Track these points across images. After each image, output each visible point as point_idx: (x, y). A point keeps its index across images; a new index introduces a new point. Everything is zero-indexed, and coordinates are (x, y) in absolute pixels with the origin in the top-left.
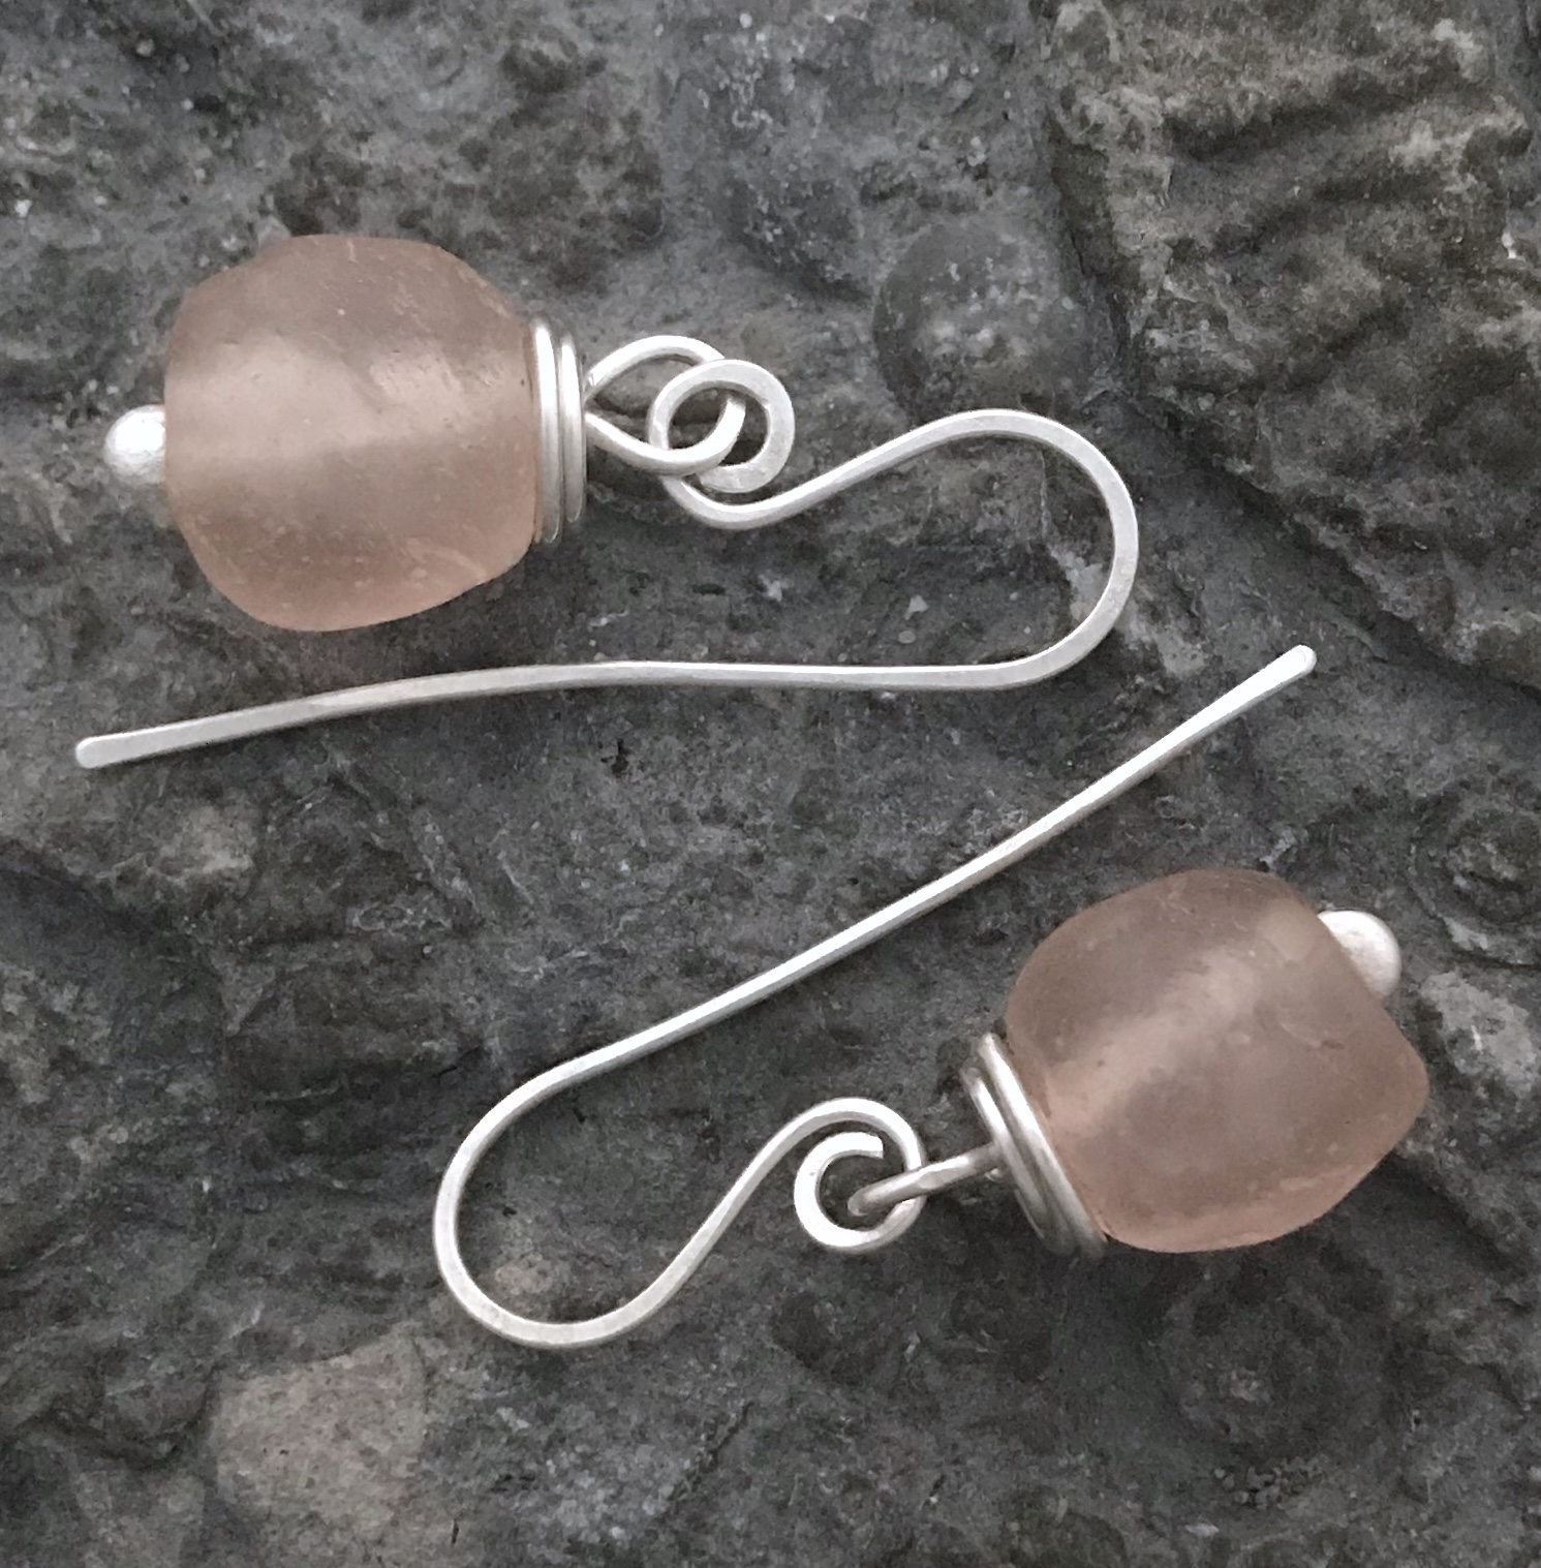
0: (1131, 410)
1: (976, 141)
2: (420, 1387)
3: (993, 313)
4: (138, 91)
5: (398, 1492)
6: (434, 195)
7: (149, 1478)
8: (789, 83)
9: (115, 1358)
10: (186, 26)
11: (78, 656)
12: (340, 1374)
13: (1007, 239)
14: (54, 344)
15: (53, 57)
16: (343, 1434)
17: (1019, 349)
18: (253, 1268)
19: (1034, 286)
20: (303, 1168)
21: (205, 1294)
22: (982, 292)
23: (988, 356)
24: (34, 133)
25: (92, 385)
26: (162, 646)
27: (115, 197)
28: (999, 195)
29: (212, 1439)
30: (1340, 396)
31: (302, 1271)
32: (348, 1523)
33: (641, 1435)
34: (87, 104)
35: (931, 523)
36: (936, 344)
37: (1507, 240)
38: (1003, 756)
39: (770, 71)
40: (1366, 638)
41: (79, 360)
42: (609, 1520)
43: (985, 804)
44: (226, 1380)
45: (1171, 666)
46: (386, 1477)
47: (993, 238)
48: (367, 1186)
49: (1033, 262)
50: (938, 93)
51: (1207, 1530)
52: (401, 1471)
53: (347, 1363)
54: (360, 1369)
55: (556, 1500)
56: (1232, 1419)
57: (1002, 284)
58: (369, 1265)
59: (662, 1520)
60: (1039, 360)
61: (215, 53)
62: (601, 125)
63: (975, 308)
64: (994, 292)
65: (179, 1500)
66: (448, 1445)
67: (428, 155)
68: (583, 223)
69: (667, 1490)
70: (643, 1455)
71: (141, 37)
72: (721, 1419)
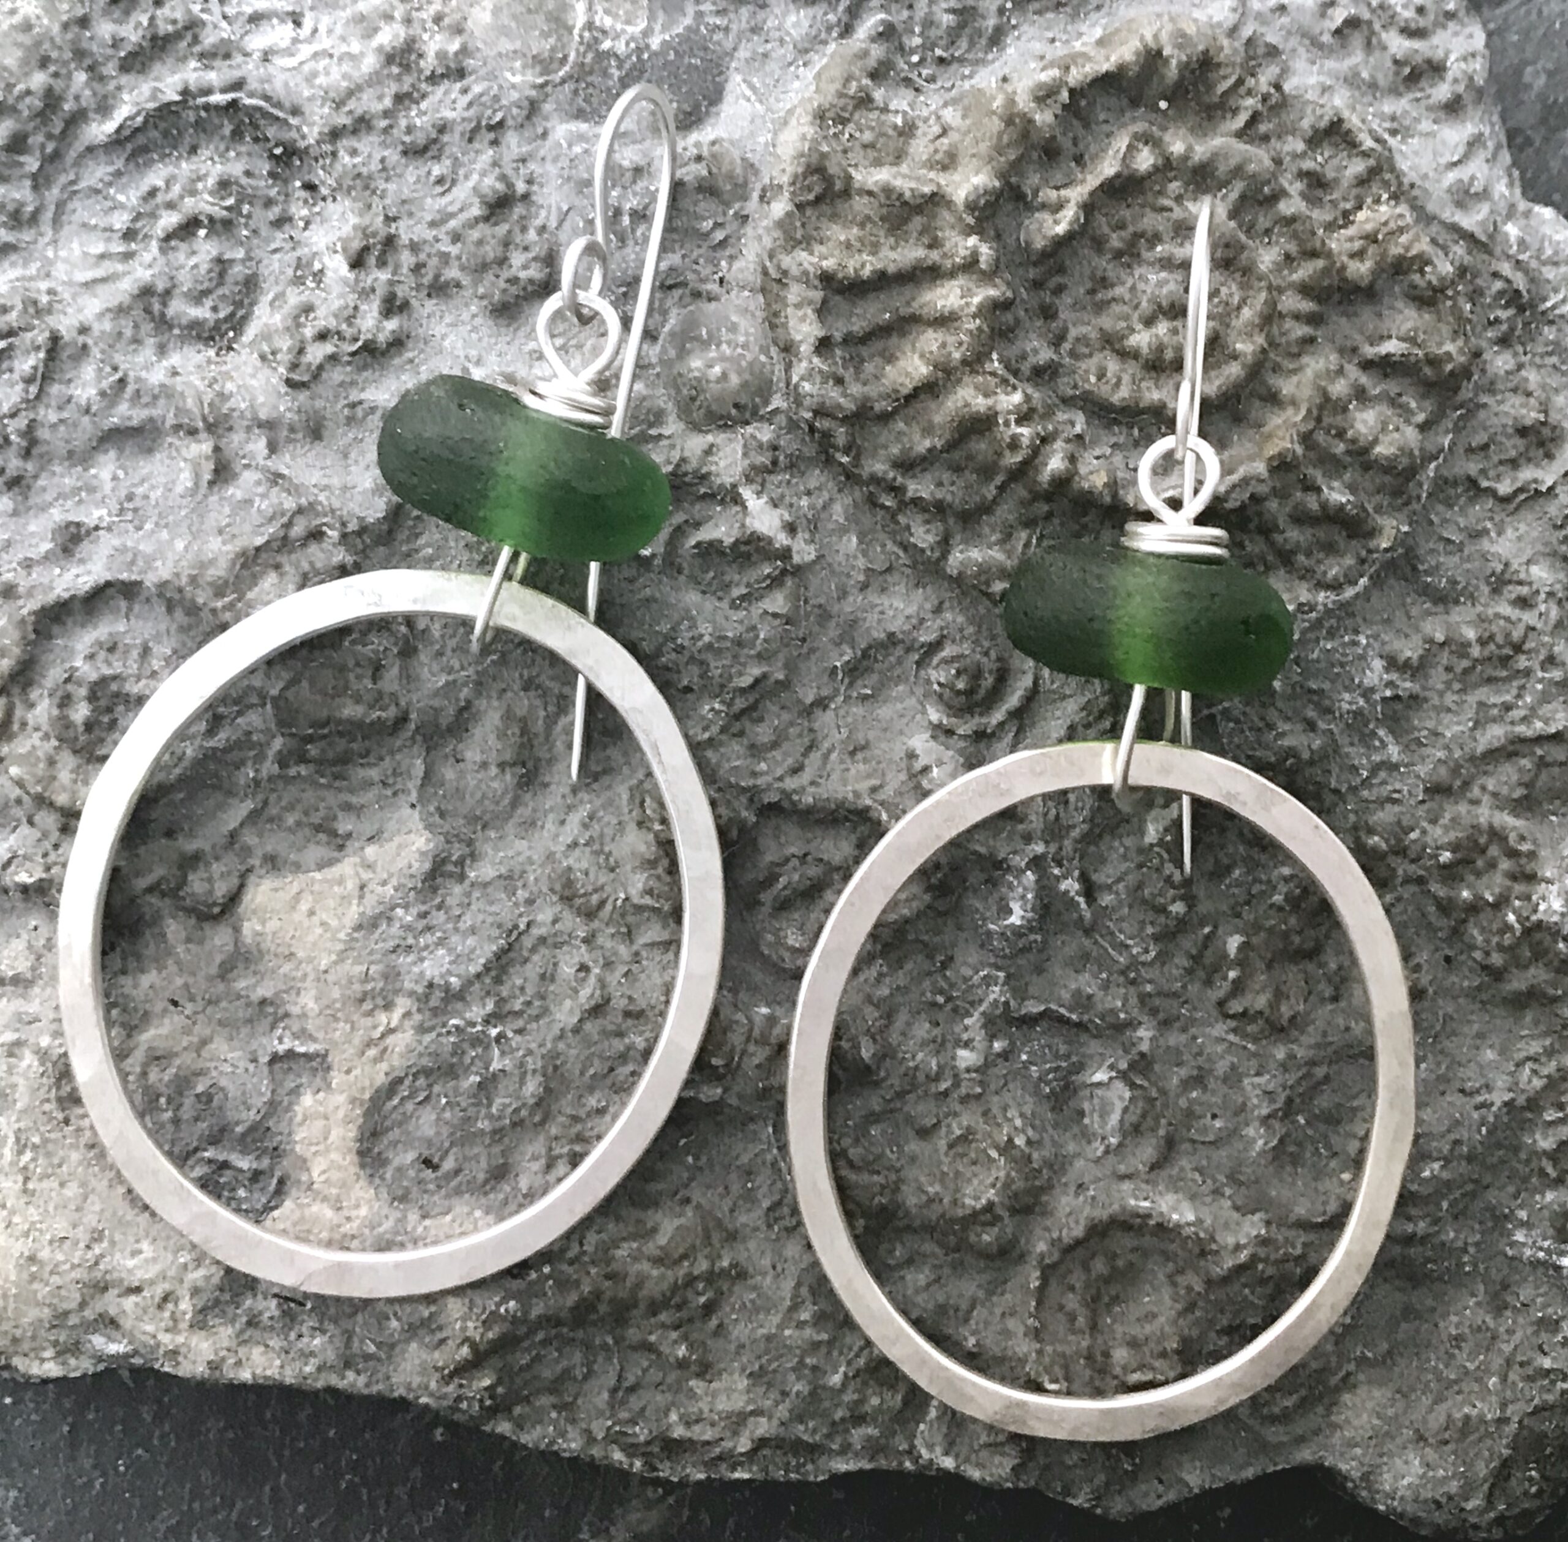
0: (790, 419)
1: (723, 263)
2: (356, 893)
3: (723, 359)
4: (272, 175)
5: (340, 947)
6: (429, 255)
7: (206, 926)
8: (626, 220)
9: (194, 860)
10: (302, 144)
11: (211, 483)
12: (313, 880)
13: (734, 319)
14: (215, 309)
15: (227, 150)
16: (311, 913)
17: (735, 380)
18: (271, 820)
19: (745, 346)
20: (303, 770)
21: (245, 831)
22: (718, 345)
23: (718, 382)
24: (211, 193)
25: (231, 334)
26: (258, 483)
27: (255, 232)
28: (734, 293)
29: (241, 909)
30: (901, 425)
31: (298, 824)
32: (310, 960)
33: (473, 931)
34: (244, 181)
35: (678, 466)
36: (690, 370)
37: (995, 356)
38: (704, 592)
39: (618, 212)
40: (901, 554)
41: (226, 320)
42: (449, 972)
43: (691, 619)
44: (252, 879)
45: (796, 559)
46: (334, 939)
47: (727, 318)
48: (337, 784)
49: (747, 334)
50: (707, 235)
51: (764, 1010)
52: (342, 936)
53: (318, 876)
54: (325, 881)
55: (422, 960)
56: (787, 955)
57: (729, 343)
58: (336, 825)
59: (478, 976)
60: (745, 385)
61: (316, 160)
62: (524, 229)
63: (713, 354)
64: (724, 346)
65: (220, 938)
66: (368, 925)
67: (429, 234)
68: (508, 281)
69: (482, 961)
70: (471, 941)
71: (277, 145)
72: (516, 927)
